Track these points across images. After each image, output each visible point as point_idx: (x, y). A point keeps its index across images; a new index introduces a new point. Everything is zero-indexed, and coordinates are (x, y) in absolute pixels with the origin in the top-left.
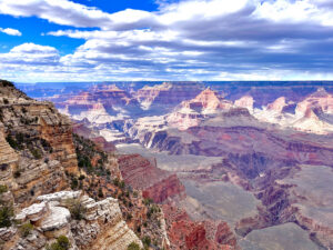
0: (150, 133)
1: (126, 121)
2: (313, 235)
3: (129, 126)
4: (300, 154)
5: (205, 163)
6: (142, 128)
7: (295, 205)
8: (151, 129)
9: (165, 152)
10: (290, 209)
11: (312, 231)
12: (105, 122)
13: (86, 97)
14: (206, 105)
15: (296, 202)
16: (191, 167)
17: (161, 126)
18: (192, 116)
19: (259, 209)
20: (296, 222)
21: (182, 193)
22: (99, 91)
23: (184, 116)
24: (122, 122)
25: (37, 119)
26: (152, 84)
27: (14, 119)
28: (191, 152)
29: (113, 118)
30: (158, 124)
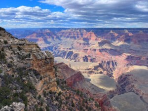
0: (66, 52)
1: (54, 47)
2: (141, 97)
3: (56, 49)
4: (133, 60)
5: (91, 65)
6: (62, 49)
7: (133, 84)
8: (66, 50)
9: (73, 61)
10: (130, 85)
11: (141, 95)
12: (44, 47)
13: (35, 35)
15: (133, 82)
16: (85, 68)
17: (70, 49)
18: (84, 44)
19: (117, 86)
20: (133, 91)
21: (83, 80)
23: (80, 44)
24: (52, 47)
25: (30, 55)
27: (13, 55)
28: (84, 61)
29: (48, 45)
30: (69, 48)
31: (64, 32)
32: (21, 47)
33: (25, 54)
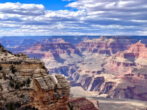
0: (90, 78)
1: (71, 68)
3: (73, 71)
6: (83, 73)
8: (91, 75)
9: (104, 95)
12: (54, 67)
13: (39, 47)
14: (138, 55)
17: (99, 72)
18: (126, 65)
22: (50, 43)
23: (119, 64)
24: (67, 68)
26: (91, 37)
29: (60, 65)
30: (96, 70)
31: (88, 43)
32: (16, 66)
33: (22, 79)
